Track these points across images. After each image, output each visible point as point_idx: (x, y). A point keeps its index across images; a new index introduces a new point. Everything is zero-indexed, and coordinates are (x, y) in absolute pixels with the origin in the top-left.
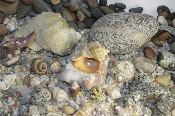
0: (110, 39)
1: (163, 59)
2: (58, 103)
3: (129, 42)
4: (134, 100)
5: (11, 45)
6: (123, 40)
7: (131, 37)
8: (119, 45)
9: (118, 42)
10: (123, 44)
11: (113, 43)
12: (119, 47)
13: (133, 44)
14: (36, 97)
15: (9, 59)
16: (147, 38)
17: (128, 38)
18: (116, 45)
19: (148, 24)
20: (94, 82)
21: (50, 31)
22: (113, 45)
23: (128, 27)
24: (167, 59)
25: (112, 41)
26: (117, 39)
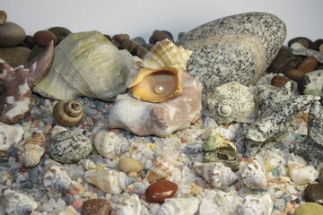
0: (198, 58)
1: (309, 82)
2: (108, 160)
3: (234, 56)
4: (259, 130)
5: (9, 73)
6: (221, 54)
7: (235, 47)
8: (216, 67)
9: (213, 60)
10: (223, 62)
11: (206, 65)
12: (218, 69)
13: (242, 58)
14: (58, 139)
15: (11, 107)
16: (266, 45)
17: (230, 49)
18: (212, 67)
19: (262, 21)
20: (175, 117)
21: (81, 48)
22: (205, 70)
23: (226, 31)
24: (315, 80)
25: (202, 62)
26: (210, 55)
